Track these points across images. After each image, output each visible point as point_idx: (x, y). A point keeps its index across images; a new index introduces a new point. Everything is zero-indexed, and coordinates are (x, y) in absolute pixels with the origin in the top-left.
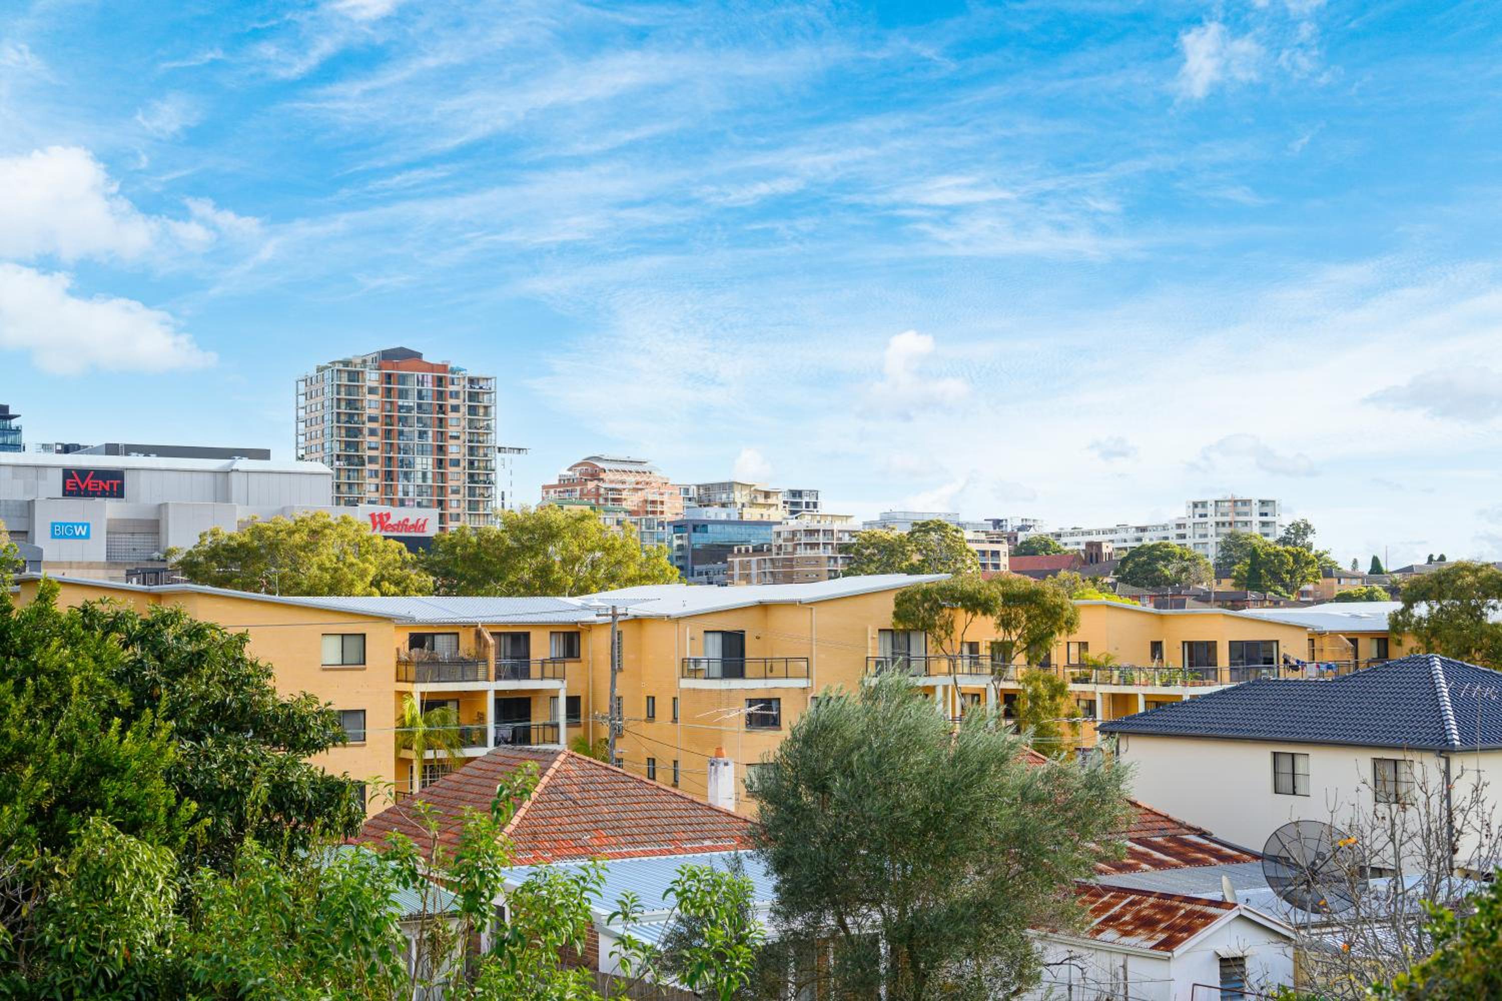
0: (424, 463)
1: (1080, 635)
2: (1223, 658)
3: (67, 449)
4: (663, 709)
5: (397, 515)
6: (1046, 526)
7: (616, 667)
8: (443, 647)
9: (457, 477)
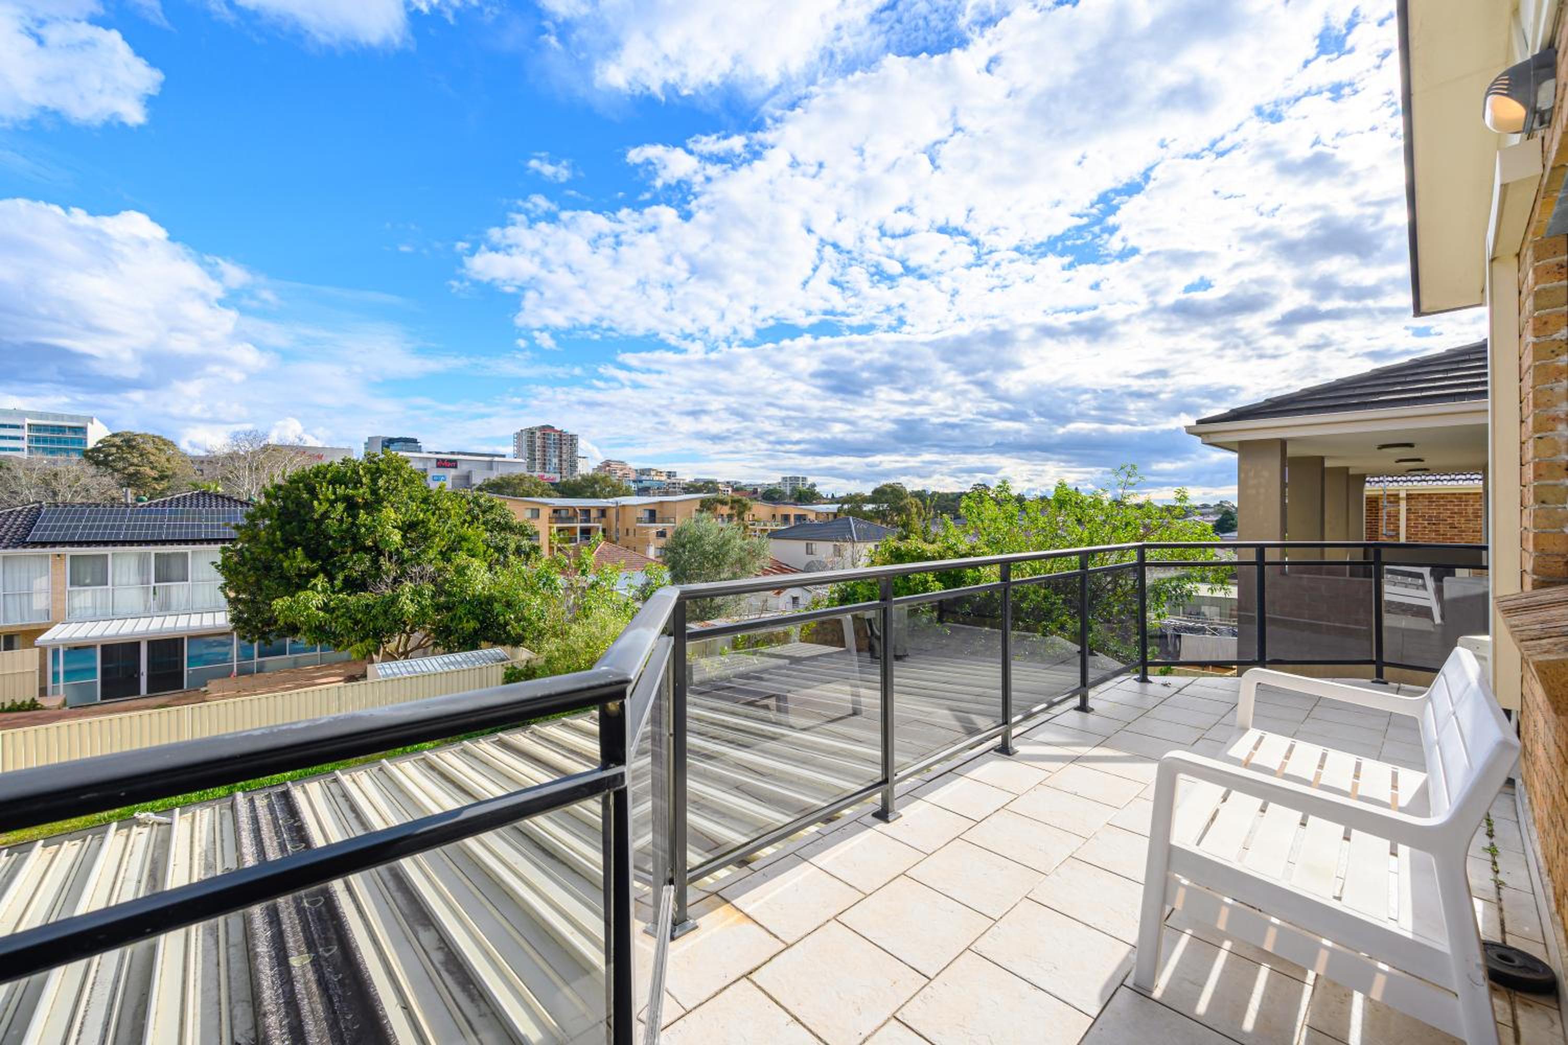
0: (555, 460)
1: (753, 512)
2: (792, 519)
3: (437, 453)
4: (631, 532)
5: (547, 476)
6: (744, 482)
7: (617, 520)
8: (563, 513)
9: (565, 465)
